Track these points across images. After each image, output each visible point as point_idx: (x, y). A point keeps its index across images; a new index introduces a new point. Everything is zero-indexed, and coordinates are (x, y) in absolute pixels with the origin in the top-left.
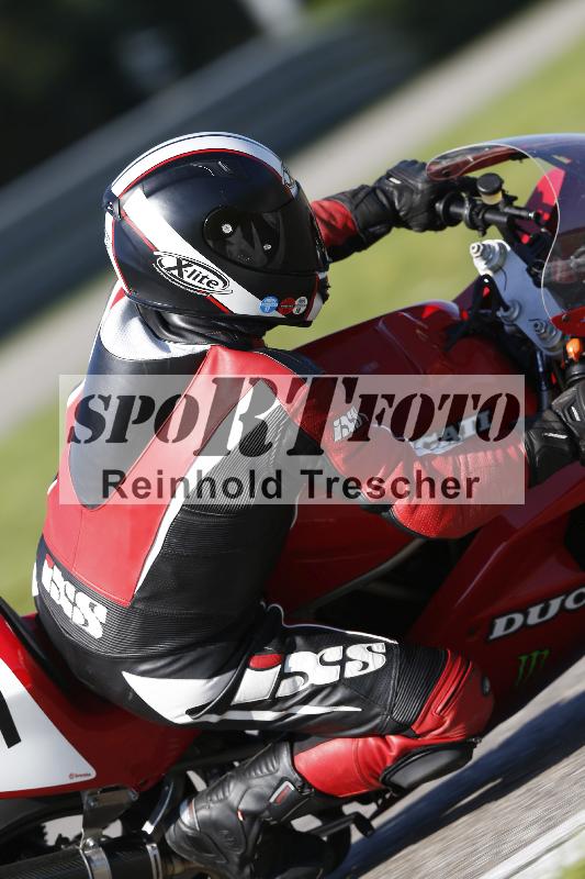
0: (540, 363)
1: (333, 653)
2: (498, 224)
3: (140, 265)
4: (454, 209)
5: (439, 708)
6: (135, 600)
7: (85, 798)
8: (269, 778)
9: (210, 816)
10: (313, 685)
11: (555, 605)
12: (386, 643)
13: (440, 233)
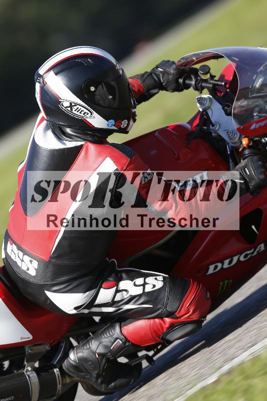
0: (228, 150)
1: (140, 281)
2: (208, 88)
3: (53, 105)
4: (187, 82)
5: (187, 305)
6: (51, 258)
7: (27, 349)
8: (110, 338)
9: (83, 356)
10: (131, 295)
11: (235, 259)
12: (163, 276)
13: (181, 93)
